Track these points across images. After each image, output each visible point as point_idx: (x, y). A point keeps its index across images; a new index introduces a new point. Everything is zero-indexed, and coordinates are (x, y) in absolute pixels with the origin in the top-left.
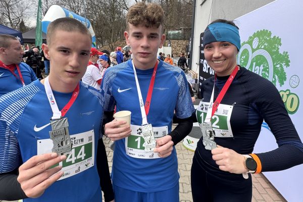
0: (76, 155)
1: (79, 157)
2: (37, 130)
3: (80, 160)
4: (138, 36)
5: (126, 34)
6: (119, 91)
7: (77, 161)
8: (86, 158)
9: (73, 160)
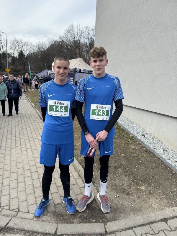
0: (61, 109)
1: (62, 110)
2: (49, 96)
3: (62, 111)
4: (95, 61)
5: (90, 62)
6: (88, 89)
7: (61, 111)
8: (65, 112)
9: (59, 110)
